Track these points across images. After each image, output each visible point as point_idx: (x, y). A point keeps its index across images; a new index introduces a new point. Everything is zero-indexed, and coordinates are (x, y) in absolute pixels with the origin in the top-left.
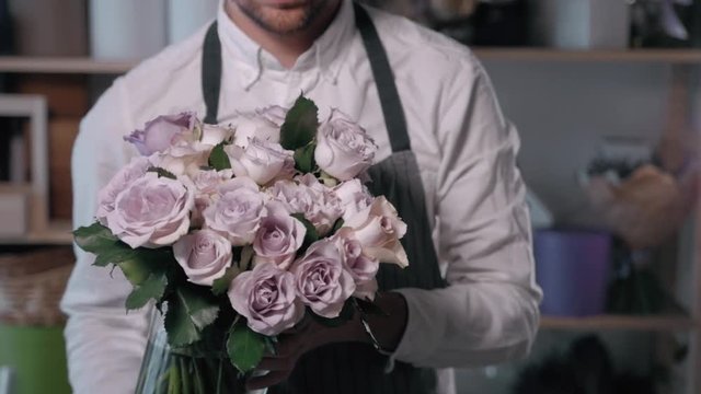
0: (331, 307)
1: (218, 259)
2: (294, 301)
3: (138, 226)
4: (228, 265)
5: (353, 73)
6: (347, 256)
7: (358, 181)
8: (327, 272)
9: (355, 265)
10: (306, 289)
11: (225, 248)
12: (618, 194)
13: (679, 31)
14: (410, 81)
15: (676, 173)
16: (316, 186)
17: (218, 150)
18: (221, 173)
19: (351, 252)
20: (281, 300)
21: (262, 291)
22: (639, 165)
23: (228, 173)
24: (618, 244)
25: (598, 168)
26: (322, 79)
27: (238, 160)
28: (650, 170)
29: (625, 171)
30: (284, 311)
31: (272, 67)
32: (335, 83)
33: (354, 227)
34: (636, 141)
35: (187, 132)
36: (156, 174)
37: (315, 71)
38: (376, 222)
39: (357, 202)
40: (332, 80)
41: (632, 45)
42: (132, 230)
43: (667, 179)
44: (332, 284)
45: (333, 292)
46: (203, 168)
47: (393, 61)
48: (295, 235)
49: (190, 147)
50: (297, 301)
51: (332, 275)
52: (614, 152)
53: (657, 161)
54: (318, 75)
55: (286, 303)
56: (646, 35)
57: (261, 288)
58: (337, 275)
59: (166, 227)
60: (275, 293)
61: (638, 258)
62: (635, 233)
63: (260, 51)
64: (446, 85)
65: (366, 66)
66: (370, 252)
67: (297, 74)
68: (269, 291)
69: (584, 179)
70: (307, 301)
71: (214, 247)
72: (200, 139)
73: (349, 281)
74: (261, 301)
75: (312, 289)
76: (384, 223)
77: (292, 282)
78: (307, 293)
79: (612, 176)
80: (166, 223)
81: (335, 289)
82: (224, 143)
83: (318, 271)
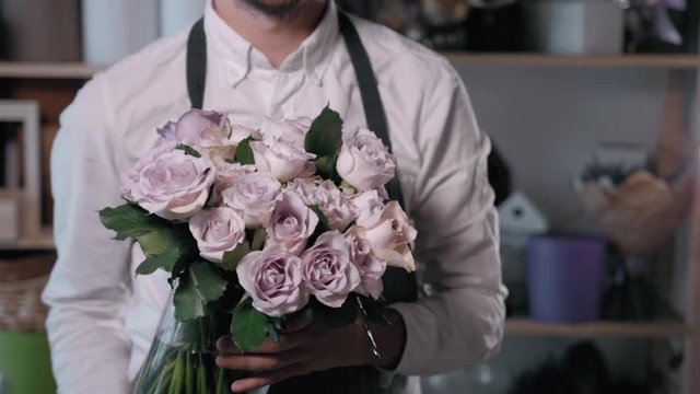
0: (335, 296)
1: (232, 234)
2: (299, 286)
3: (159, 193)
4: (241, 241)
5: (338, 76)
6: (356, 251)
7: (375, 192)
8: (334, 262)
9: (364, 262)
10: (312, 275)
11: (239, 226)
12: (613, 200)
13: (673, 36)
14: (392, 87)
15: (670, 180)
16: (335, 192)
17: (245, 144)
18: (244, 167)
19: (361, 249)
20: (288, 282)
21: (269, 271)
22: (634, 170)
23: (252, 168)
24: (613, 251)
25: (593, 174)
26: (307, 81)
27: (262, 154)
28: (644, 176)
29: (619, 177)
30: (289, 293)
31: (260, 66)
32: (321, 85)
33: (366, 227)
34: (631, 146)
35: (217, 129)
36: (183, 152)
37: (301, 72)
38: (387, 224)
39: (372, 208)
40: (317, 82)
41: (626, 50)
42: (152, 197)
43: (661, 185)
44: (339, 274)
45: (338, 283)
46: (228, 161)
47: (375, 67)
48: (307, 223)
49: (219, 141)
50: (302, 285)
51: (338, 266)
52: (608, 158)
53: (652, 167)
54: (304, 77)
55: (290, 286)
56: (640, 39)
57: (269, 268)
58: (343, 266)
59: (183, 197)
60: (282, 275)
61: (633, 265)
62: (629, 240)
63: (250, 49)
64: (427, 93)
65: (350, 70)
66: (379, 253)
67: (283, 74)
68: (276, 272)
69: (578, 185)
70: (311, 287)
71: (229, 225)
72: (229, 137)
73: (355, 274)
74: (267, 281)
75: (317, 277)
76: (395, 226)
77: (299, 266)
78: (313, 279)
79: (606, 182)
80: (184, 193)
81: (341, 279)
82: (250, 138)
83: (325, 260)
